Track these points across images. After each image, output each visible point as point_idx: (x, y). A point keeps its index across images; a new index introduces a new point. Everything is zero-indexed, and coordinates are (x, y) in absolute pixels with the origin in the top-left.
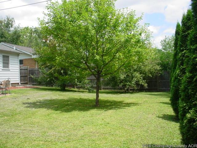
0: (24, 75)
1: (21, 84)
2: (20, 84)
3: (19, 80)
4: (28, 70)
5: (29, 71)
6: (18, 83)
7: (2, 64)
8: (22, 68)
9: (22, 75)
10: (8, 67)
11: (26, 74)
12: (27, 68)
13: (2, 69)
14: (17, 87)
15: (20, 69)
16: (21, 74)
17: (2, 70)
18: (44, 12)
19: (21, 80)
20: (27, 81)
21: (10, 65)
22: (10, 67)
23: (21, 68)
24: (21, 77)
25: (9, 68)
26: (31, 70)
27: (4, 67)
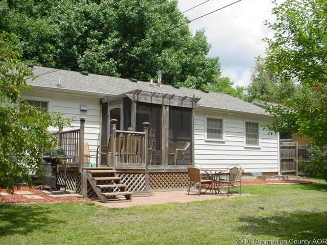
0: (288, 158)
1: (283, 174)
2: (279, 174)
3: (279, 166)
4: (297, 148)
5: (298, 150)
6: (277, 173)
7: (245, 137)
8: (284, 145)
9: (284, 158)
10: (256, 143)
11: (292, 156)
12: (296, 144)
13: (245, 146)
14: (268, 179)
15: (281, 148)
16: (282, 155)
17: (245, 148)
18: (266, 21)
19: (282, 167)
20: (295, 169)
21: (260, 139)
22: (260, 143)
23: (282, 146)
24: (282, 161)
25: (258, 145)
26: (302, 148)
27: (248, 142)
